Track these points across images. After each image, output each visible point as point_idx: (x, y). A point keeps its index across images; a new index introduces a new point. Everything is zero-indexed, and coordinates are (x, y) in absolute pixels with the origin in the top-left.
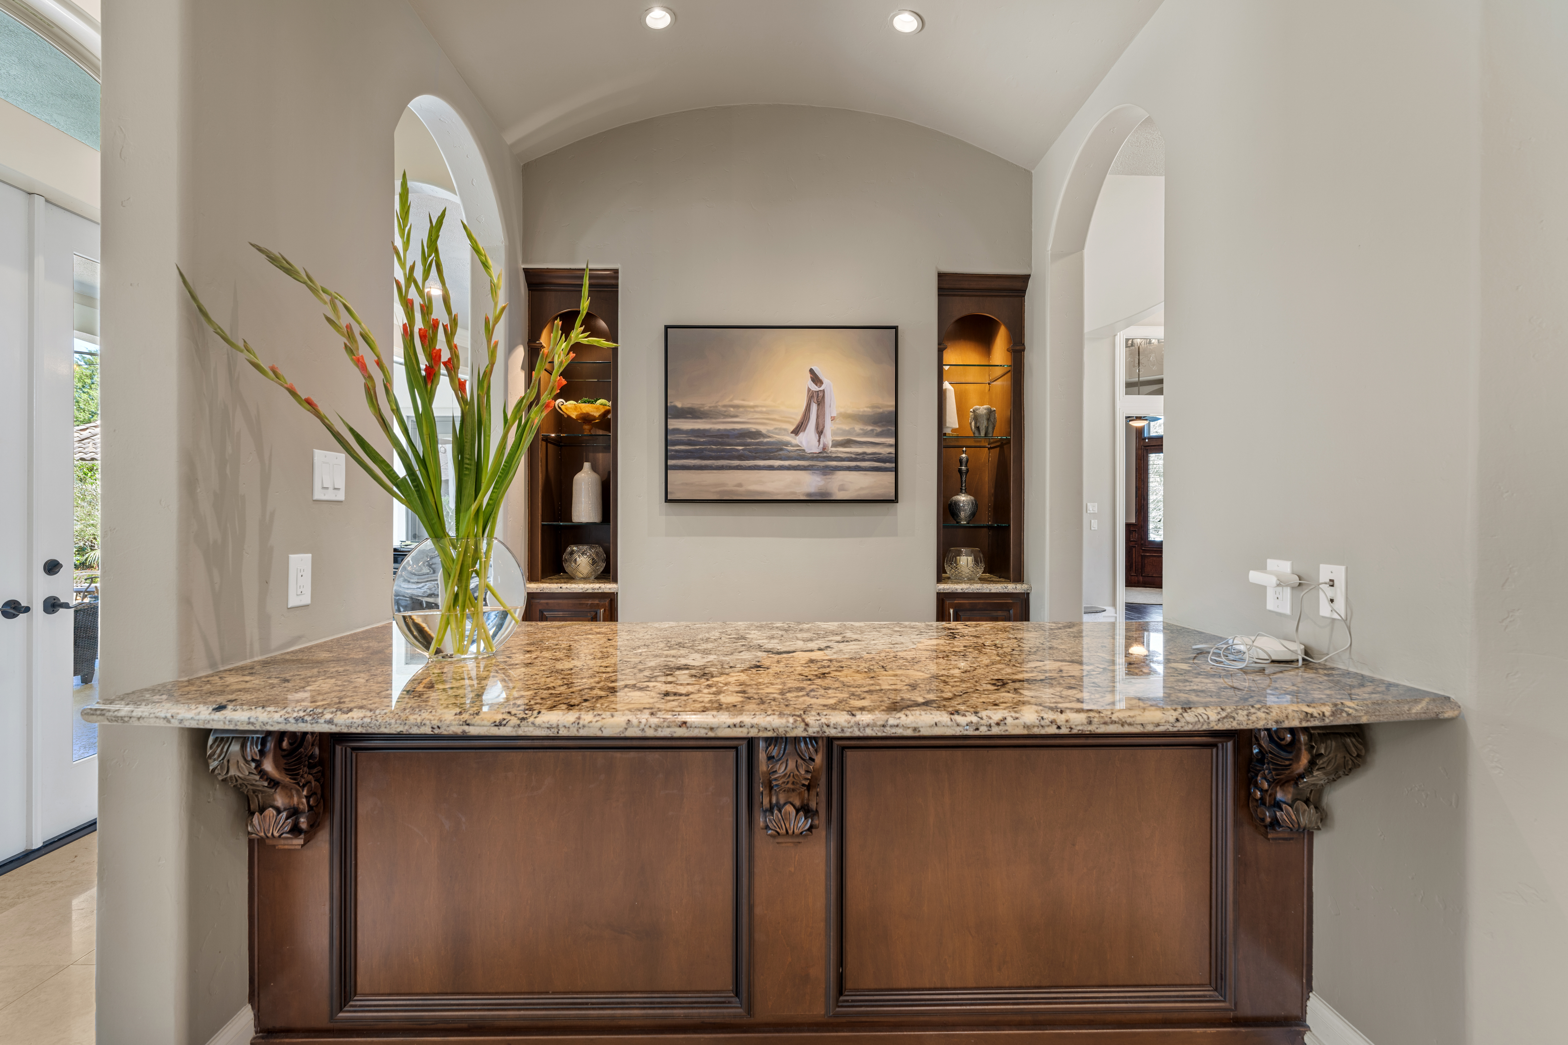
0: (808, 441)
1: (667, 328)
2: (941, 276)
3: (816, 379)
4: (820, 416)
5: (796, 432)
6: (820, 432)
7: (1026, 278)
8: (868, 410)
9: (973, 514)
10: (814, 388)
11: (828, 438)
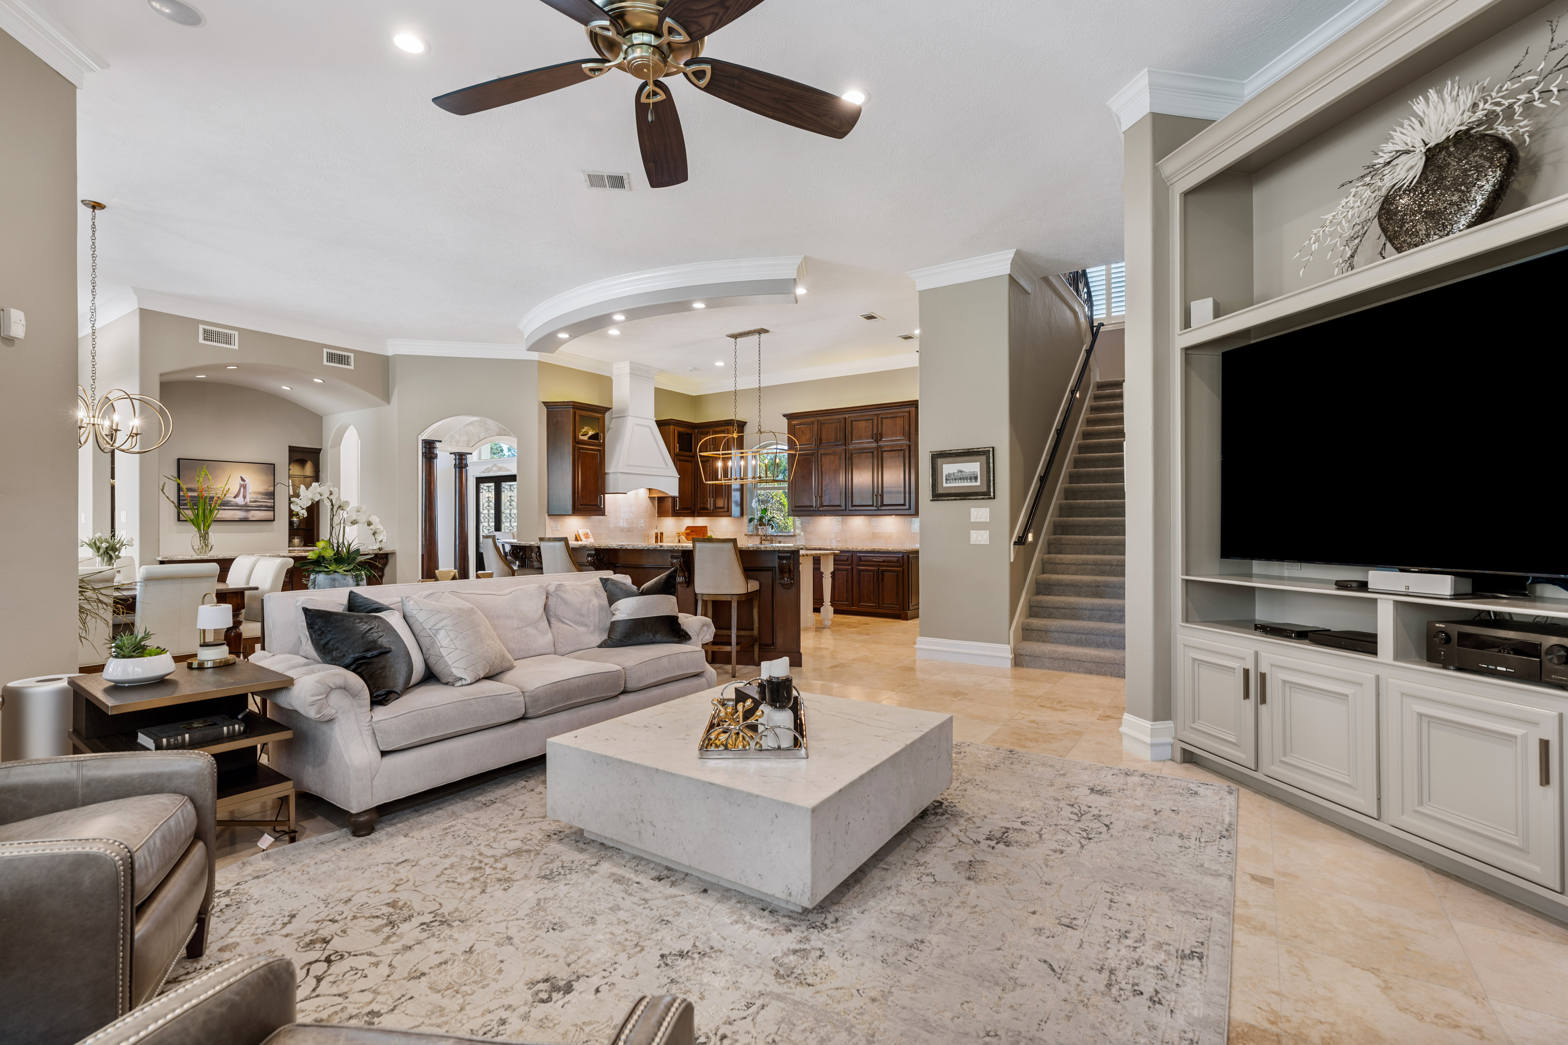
0: (240, 500)
1: (179, 460)
2: (289, 447)
3: (243, 480)
4: (245, 492)
5: (235, 497)
6: (245, 498)
7: (320, 450)
8: (264, 491)
9: (299, 525)
10: (242, 483)
11: (248, 500)
